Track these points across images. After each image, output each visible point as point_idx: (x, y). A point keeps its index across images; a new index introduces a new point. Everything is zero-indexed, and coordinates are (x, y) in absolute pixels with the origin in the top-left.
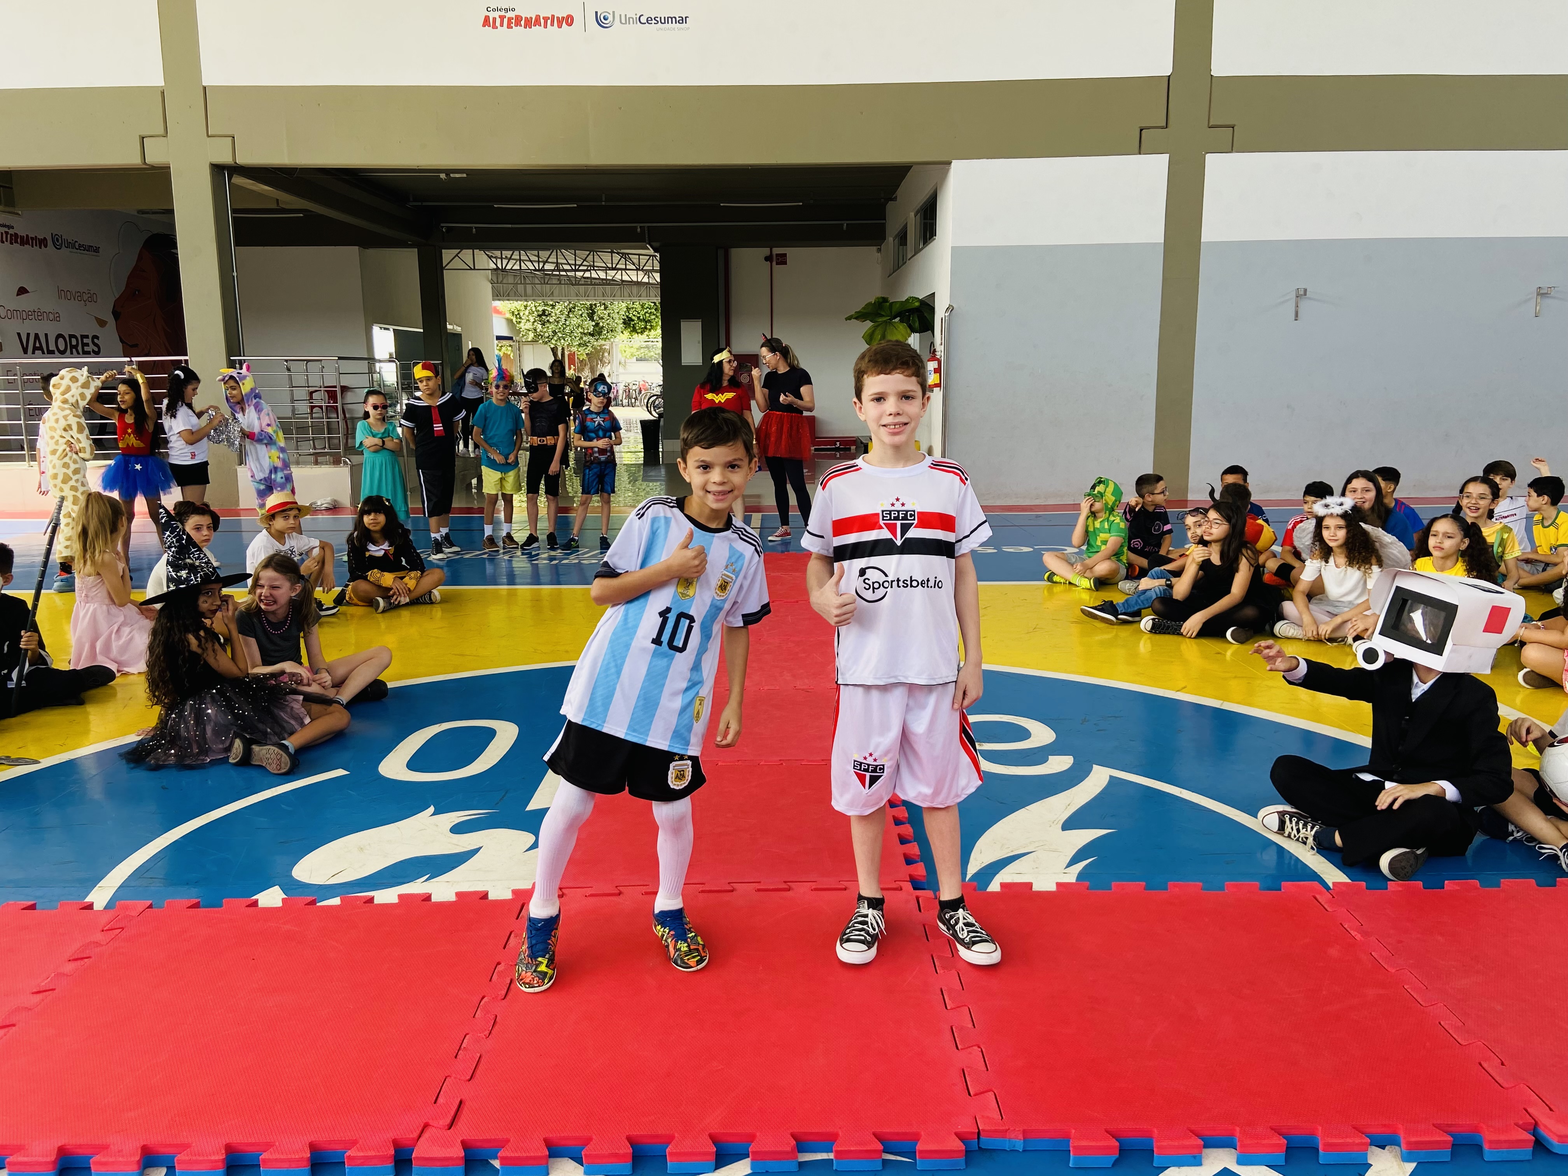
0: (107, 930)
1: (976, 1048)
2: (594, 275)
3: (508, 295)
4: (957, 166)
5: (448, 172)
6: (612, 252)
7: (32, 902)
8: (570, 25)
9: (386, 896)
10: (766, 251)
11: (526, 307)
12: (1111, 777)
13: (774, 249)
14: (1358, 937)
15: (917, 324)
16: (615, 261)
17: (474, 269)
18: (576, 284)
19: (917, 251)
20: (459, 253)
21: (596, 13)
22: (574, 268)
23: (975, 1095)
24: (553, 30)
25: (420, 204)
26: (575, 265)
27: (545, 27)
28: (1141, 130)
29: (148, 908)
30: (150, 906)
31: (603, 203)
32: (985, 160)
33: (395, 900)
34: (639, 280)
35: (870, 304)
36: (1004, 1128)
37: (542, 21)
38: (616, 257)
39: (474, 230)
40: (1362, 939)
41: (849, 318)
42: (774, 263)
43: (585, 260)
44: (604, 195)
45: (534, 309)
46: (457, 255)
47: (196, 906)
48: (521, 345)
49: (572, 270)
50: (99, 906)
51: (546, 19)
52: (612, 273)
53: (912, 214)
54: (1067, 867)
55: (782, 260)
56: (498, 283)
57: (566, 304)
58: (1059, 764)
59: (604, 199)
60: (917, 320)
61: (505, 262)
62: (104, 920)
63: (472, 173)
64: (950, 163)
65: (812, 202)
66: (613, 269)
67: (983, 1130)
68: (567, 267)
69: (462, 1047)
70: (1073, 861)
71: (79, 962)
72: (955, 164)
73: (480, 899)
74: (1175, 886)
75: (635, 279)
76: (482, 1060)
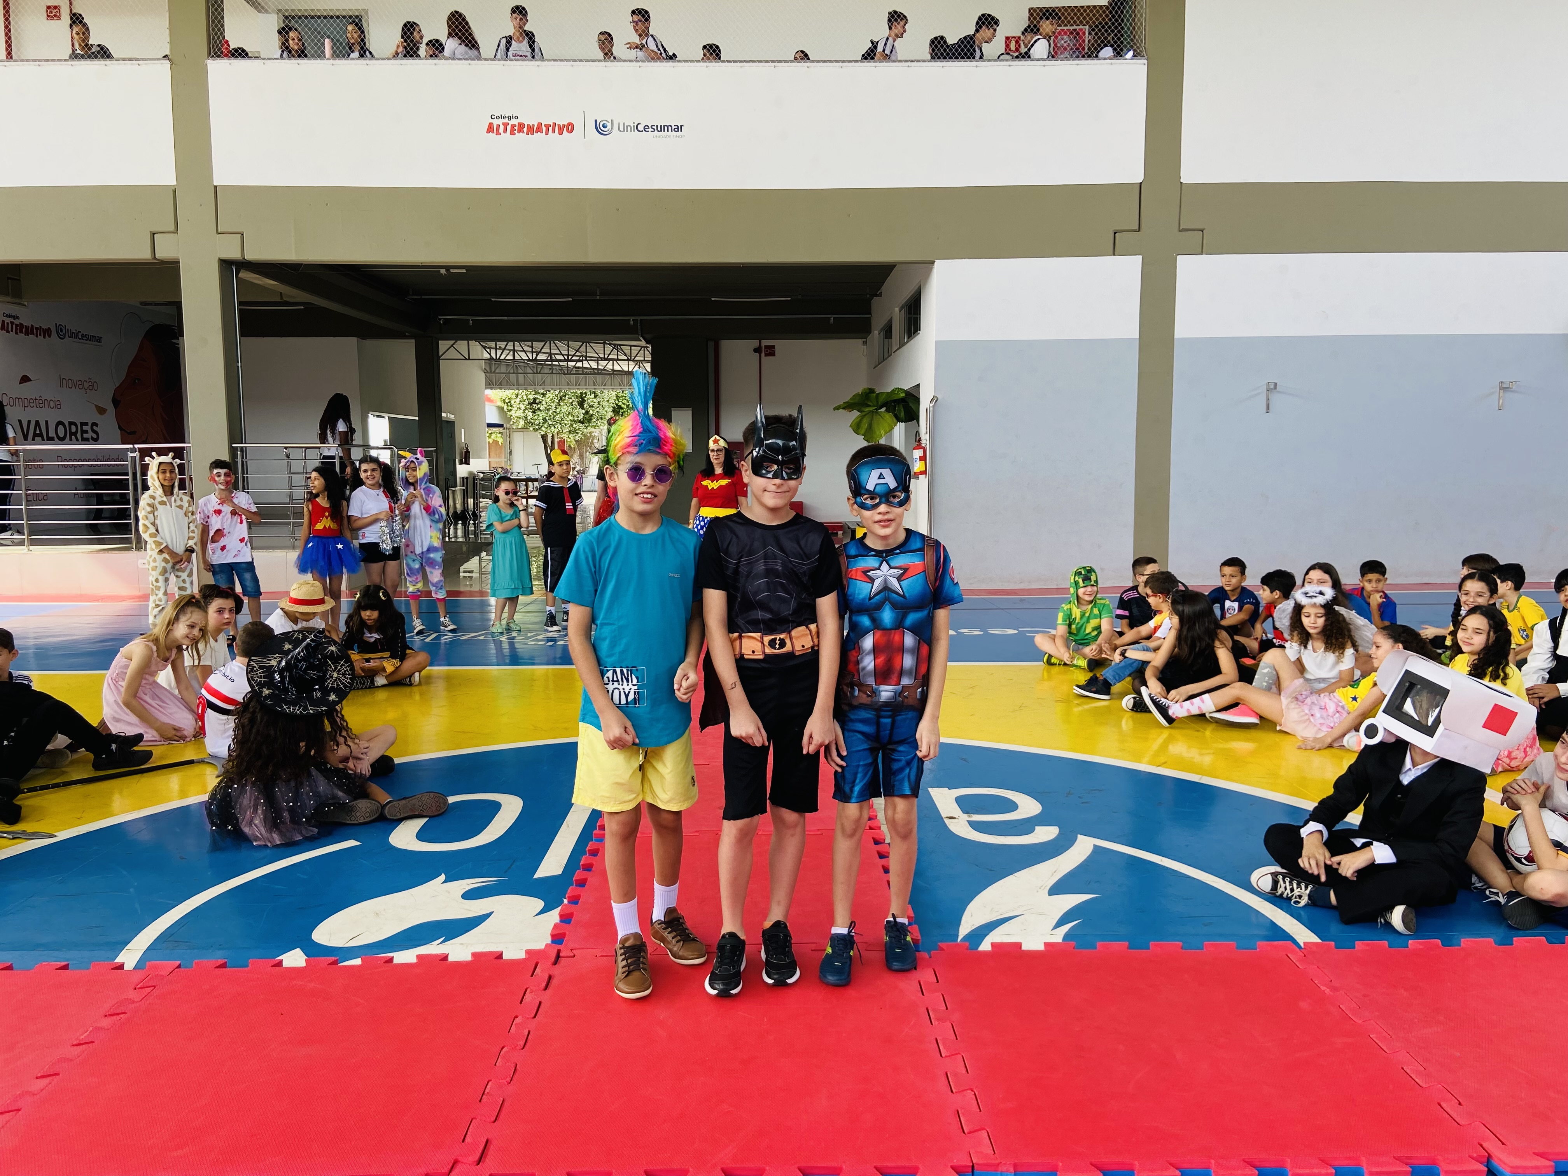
0: (139, 988)
1: (969, 1091)
2: (586, 365)
3: (501, 384)
4: (940, 265)
5: (448, 268)
6: (604, 343)
7: (65, 963)
8: (571, 132)
9: (405, 957)
10: (755, 343)
11: (517, 395)
12: (1095, 845)
13: (763, 341)
14: (1328, 991)
15: (902, 415)
16: (607, 352)
17: (469, 359)
18: (567, 374)
19: (902, 345)
20: (454, 344)
21: (596, 121)
22: (566, 357)
23: (970, 1133)
24: (554, 136)
25: (419, 297)
26: (568, 355)
27: (547, 134)
28: (1115, 233)
29: (177, 967)
30: (179, 967)
31: (598, 297)
32: (966, 260)
33: (414, 960)
34: (630, 370)
35: (858, 394)
36: (997, 1162)
37: (544, 129)
38: (608, 348)
39: (471, 322)
40: (1331, 993)
41: (837, 408)
42: (763, 354)
43: (577, 351)
44: (598, 290)
45: (525, 397)
46: (452, 346)
47: (224, 966)
48: (511, 433)
49: (565, 360)
50: (129, 966)
51: (547, 126)
52: (604, 363)
53: (897, 309)
54: (1054, 928)
55: (771, 351)
56: (491, 372)
57: (557, 393)
58: (1045, 834)
59: (598, 294)
60: (902, 410)
61: (499, 352)
62: (135, 979)
63: (472, 269)
64: (933, 263)
65: (800, 297)
66: (605, 359)
67: (977, 1164)
68: (561, 358)
69: (486, 1092)
70: (1060, 923)
71: (114, 1017)
72: (937, 262)
73: (497, 958)
74: (1156, 945)
75: (626, 369)
76: (506, 1103)
